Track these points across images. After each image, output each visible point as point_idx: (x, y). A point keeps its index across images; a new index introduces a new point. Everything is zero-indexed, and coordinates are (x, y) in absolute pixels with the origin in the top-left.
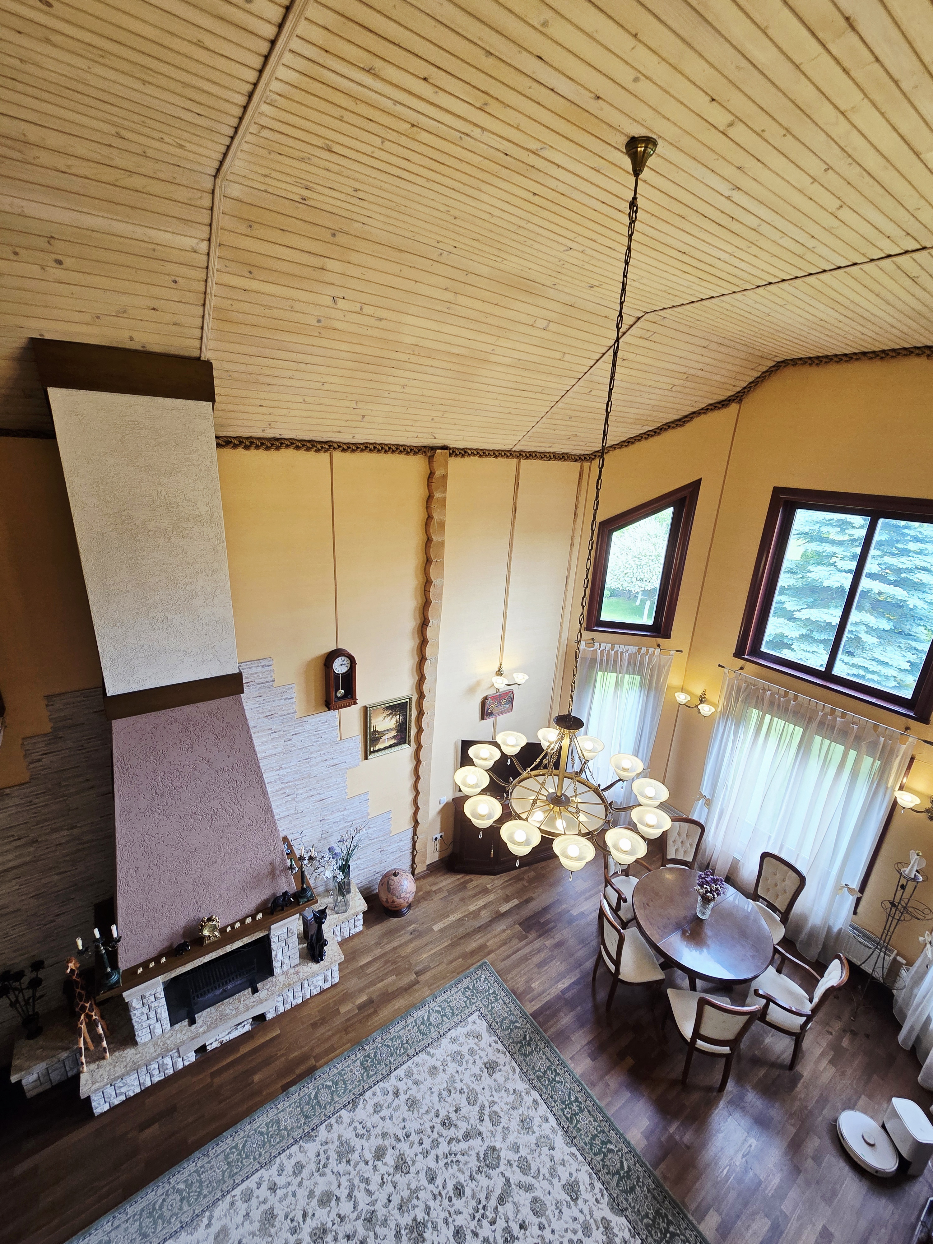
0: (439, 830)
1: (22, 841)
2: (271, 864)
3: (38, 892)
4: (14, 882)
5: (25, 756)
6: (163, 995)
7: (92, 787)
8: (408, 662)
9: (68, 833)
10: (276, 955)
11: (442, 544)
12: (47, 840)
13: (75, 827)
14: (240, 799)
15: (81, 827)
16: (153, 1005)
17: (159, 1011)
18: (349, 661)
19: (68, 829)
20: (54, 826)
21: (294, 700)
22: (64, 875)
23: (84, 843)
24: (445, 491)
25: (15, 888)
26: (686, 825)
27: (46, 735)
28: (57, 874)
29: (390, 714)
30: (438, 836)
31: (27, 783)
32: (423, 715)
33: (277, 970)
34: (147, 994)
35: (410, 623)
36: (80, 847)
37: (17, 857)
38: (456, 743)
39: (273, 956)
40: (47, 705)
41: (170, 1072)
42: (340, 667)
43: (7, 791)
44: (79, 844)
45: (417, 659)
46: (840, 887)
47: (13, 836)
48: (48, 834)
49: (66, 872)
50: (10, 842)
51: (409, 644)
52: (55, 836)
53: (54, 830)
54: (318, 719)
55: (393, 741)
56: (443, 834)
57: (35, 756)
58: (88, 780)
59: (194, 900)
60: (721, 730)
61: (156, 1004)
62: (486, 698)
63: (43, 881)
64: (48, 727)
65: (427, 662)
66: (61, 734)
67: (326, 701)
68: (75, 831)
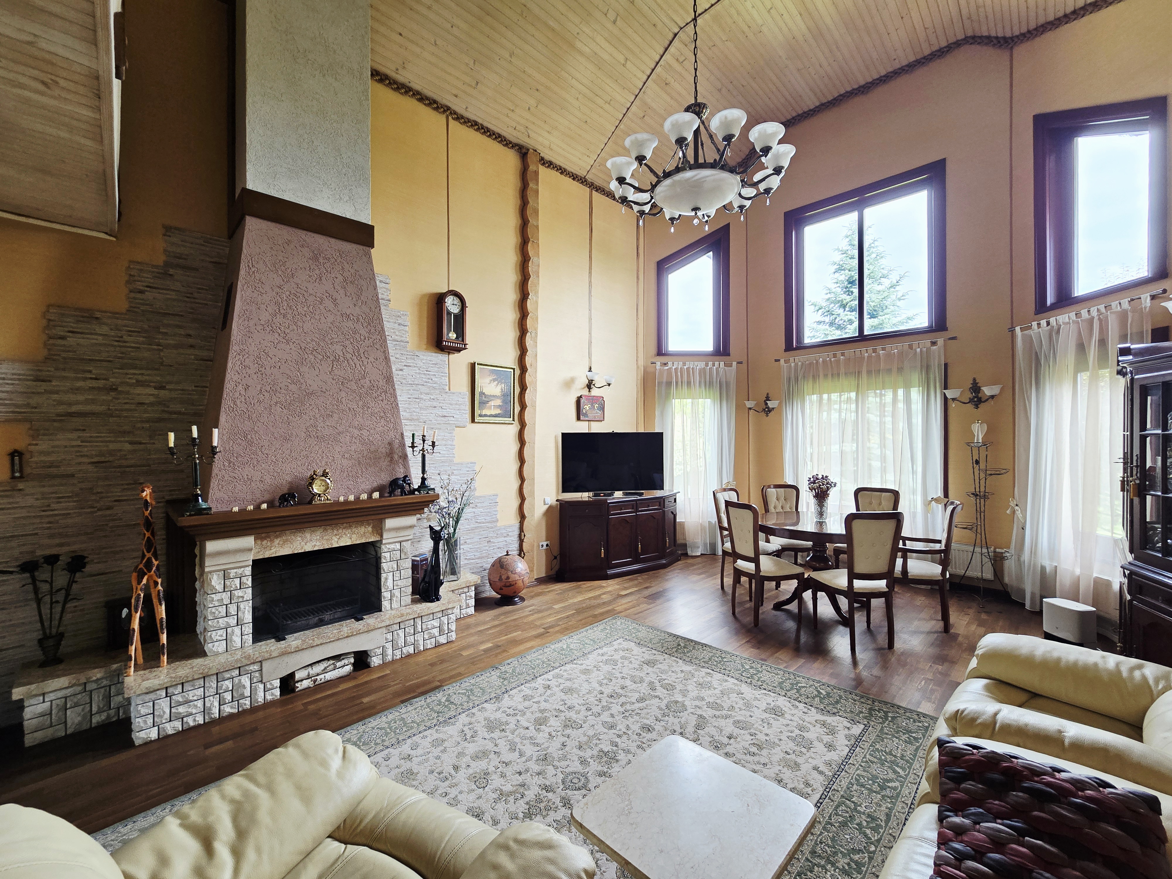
0: (544, 538)
1: (101, 383)
2: (390, 444)
3: (103, 459)
4: (75, 435)
5: (128, 282)
6: (249, 583)
7: (192, 346)
8: (511, 334)
9: (156, 392)
10: (386, 579)
11: (537, 227)
12: (128, 393)
13: (162, 388)
14: (362, 355)
15: (170, 390)
16: (236, 593)
17: (242, 606)
18: (460, 304)
19: (155, 388)
20: (140, 378)
21: (407, 328)
22: (136, 447)
23: (171, 413)
24: (537, 184)
25: (75, 443)
26: (782, 490)
27: (157, 267)
28: (131, 443)
29: (494, 380)
30: (545, 544)
31: (122, 314)
32: (526, 390)
33: (385, 604)
34: (232, 573)
35: (511, 296)
36: (166, 416)
37: (87, 402)
38: (556, 437)
39: (383, 580)
40: (164, 235)
41: (246, 703)
42: (451, 305)
43: (98, 315)
44: (163, 411)
45: (518, 334)
46: (927, 504)
47: (90, 372)
48: (131, 385)
49: (140, 443)
50: (85, 379)
51: (511, 316)
52: (139, 390)
53: (140, 383)
54: (429, 358)
55: (498, 411)
56: (548, 542)
57: (139, 286)
58: (190, 335)
59: (305, 453)
60: (789, 417)
61: (239, 593)
62: (581, 397)
63: (112, 446)
64: (160, 259)
65: (528, 334)
66: (171, 271)
67: (437, 342)
68: (162, 393)
